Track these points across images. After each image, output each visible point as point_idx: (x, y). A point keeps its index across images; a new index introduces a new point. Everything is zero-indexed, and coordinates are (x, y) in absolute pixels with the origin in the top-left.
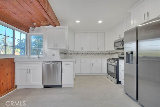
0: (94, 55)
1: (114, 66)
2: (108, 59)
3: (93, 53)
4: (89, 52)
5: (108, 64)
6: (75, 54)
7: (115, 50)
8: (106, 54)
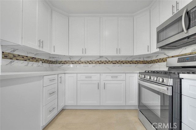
0: (112, 65)
1: (160, 96)
2: (140, 73)
3: (111, 60)
4: (103, 60)
5: (140, 86)
6: (73, 62)
7: (158, 50)
8: (137, 62)
